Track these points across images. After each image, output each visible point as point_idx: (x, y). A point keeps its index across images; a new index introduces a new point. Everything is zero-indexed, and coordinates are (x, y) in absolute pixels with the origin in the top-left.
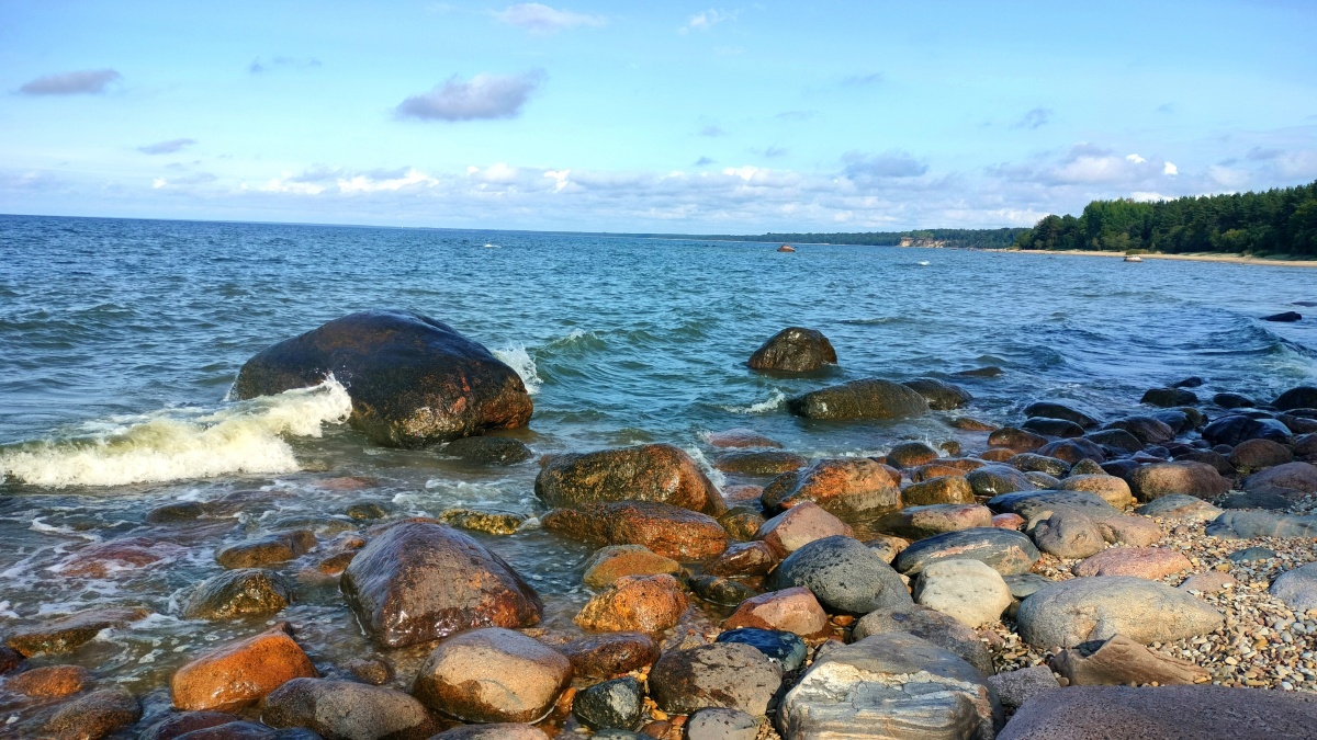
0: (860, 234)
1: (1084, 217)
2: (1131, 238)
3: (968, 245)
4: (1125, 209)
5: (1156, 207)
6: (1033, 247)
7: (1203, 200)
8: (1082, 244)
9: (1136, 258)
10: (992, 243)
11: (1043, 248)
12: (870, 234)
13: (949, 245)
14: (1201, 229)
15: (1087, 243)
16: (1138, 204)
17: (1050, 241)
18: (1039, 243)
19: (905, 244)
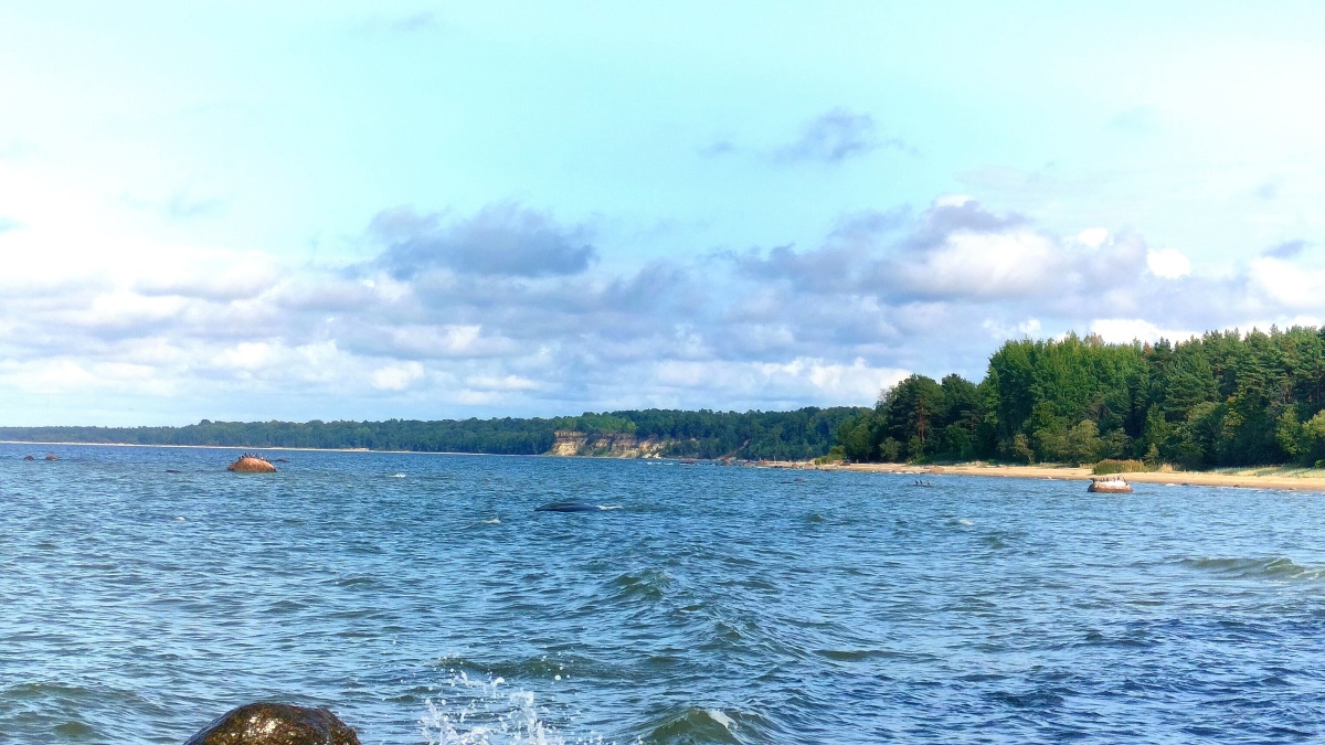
0: (449, 424)
1: (990, 381)
2: (1102, 433)
3: (722, 450)
4: (1084, 363)
5: (1152, 358)
6: (876, 457)
7: (1256, 341)
8: (990, 450)
9: (1114, 481)
10: (781, 446)
11: (902, 457)
12: (474, 424)
13: (676, 452)
14: (1256, 409)
15: (1002, 445)
16: (1111, 350)
17: (916, 442)
18: (890, 445)
19: (566, 449)
